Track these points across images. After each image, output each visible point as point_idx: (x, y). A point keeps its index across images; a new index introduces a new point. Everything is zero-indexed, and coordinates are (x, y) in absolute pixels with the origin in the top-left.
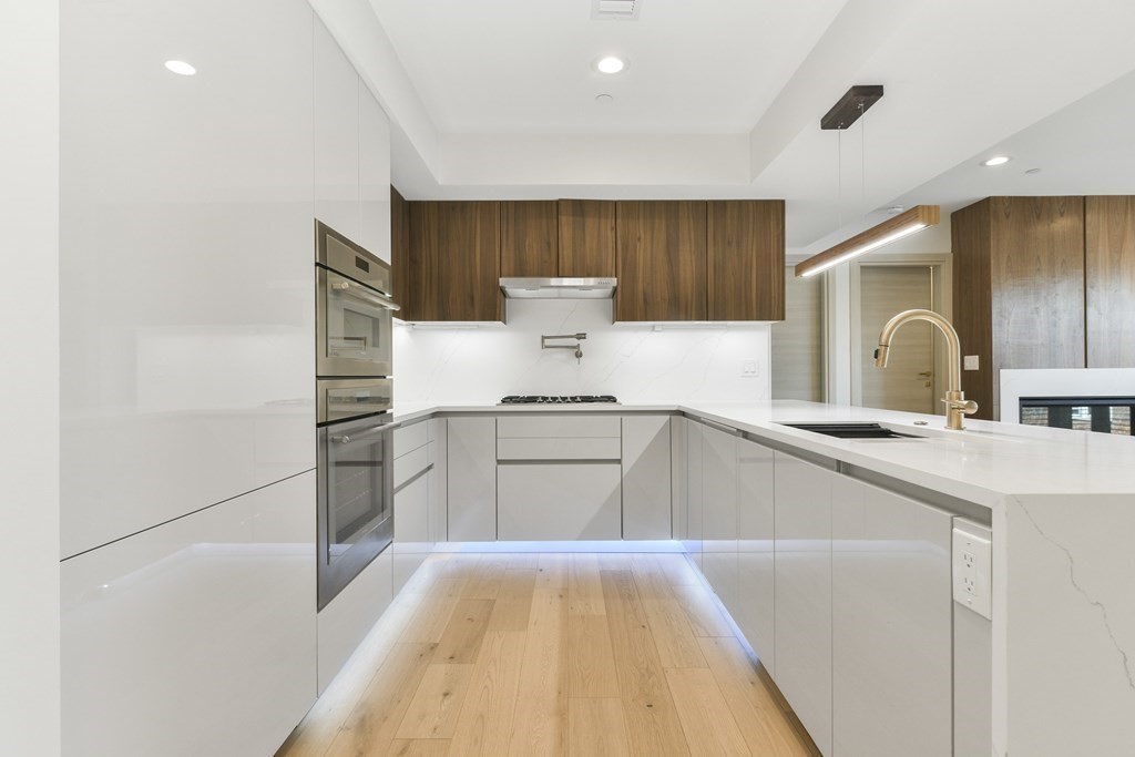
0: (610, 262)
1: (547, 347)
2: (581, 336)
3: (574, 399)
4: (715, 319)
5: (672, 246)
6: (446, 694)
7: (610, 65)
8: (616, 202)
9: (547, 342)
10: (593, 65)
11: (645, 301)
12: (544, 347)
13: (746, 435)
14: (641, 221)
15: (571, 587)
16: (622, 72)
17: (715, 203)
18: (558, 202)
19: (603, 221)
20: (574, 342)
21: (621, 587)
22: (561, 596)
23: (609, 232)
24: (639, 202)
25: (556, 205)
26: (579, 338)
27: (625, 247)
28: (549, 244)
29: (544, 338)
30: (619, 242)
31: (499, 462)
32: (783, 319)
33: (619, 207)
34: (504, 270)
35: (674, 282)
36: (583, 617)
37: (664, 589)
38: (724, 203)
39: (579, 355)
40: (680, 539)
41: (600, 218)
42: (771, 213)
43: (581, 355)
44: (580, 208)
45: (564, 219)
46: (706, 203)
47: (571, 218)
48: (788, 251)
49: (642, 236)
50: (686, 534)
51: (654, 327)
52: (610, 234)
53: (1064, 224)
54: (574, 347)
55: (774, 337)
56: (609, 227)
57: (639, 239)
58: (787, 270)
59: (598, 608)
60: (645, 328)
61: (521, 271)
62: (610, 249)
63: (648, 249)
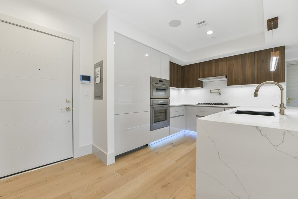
0: (225, 71)
5: (243, 66)
6: (168, 149)
7: (210, 33)
8: (227, 58)
9: (212, 91)
10: (206, 33)
12: (211, 92)
14: (234, 61)
16: (213, 33)
17: (258, 52)
19: (223, 62)
20: (218, 91)
23: (225, 65)
24: (233, 56)
25: (211, 61)
27: (229, 68)
28: (210, 70)
29: (211, 90)
30: (228, 66)
31: (197, 116)
32: (285, 82)
33: (228, 58)
34: (200, 77)
38: (261, 51)
39: (220, 94)
41: (222, 62)
44: (217, 61)
47: (215, 64)
49: (234, 64)
51: (241, 86)
52: (225, 66)
57: (233, 65)
61: (204, 76)
62: (225, 69)
63: (236, 67)
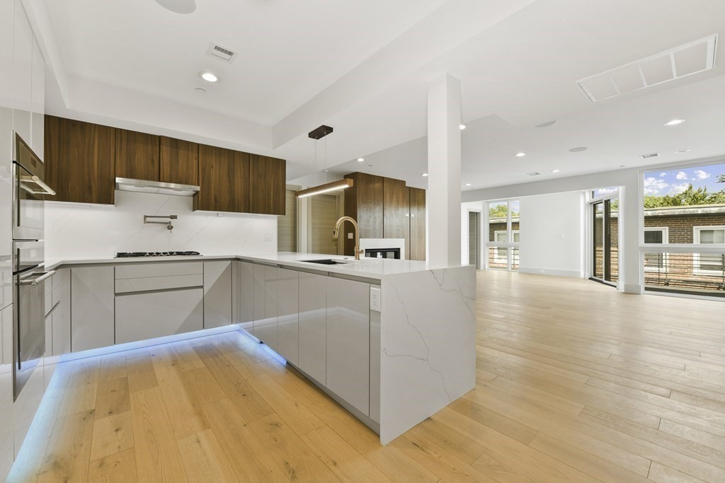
0: (195, 176)
1: (148, 222)
2: (174, 217)
3: (171, 254)
4: (254, 212)
5: (231, 174)
7: (209, 77)
8: (198, 145)
9: (148, 219)
10: (200, 76)
11: (216, 200)
12: (146, 222)
13: (281, 266)
14: (214, 158)
15: (177, 360)
16: (215, 82)
17: (254, 155)
18: (160, 138)
19: (190, 153)
20: (169, 220)
21: (208, 353)
22: (173, 365)
23: (194, 160)
24: (213, 147)
25: (160, 139)
26: (172, 218)
27: (204, 170)
28: (153, 161)
29: (145, 217)
31: (117, 294)
32: (285, 214)
33: (201, 147)
34: (118, 172)
35: (232, 191)
36: (192, 371)
37: (232, 348)
38: (258, 156)
39: (170, 228)
40: (236, 323)
41: (188, 151)
42: (280, 164)
43: (172, 227)
44: (176, 144)
45: (164, 148)
46: (249, 155)
47: (169, 148)
48: (287, 183)
49: (214, 165)
50: (239, 321)
51: (218, 214)
52: (195, 162)
53: (378, 185)
54: (167, 223)
55: (279, 222)
56: (194, 157)
57: (212, 167)
58: (287, 192)
59: (200, 364)
60: (213, 214)
61: (130, 174)
62: (194, 170)
63: (217, 172)
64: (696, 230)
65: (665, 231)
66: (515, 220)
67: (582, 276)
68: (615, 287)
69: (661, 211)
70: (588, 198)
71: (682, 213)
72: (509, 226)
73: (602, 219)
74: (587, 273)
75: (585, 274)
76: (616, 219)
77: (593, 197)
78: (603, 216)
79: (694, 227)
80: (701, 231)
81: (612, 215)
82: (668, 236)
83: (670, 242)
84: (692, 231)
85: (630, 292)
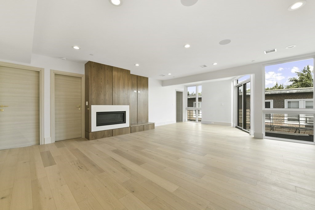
64: (286, 101)
65: (272, 102)
66: (200, 97)
67: (232, 125)
68: (249, 133)
69: (270, 92)
70: (235, 84)
71: (279, 93)
72: (197, 99)
73: (242, 96)
74: (234, 124)
75: (233, 124)
76: (249, 96)
77: (238, 83)
78: (243, 94)
79: (285, 100)
80: (288, 102)
81: (247, 94)
82: (273, 104)
83: (274, 107)
84: (284, 102)
85: (257, 137)
